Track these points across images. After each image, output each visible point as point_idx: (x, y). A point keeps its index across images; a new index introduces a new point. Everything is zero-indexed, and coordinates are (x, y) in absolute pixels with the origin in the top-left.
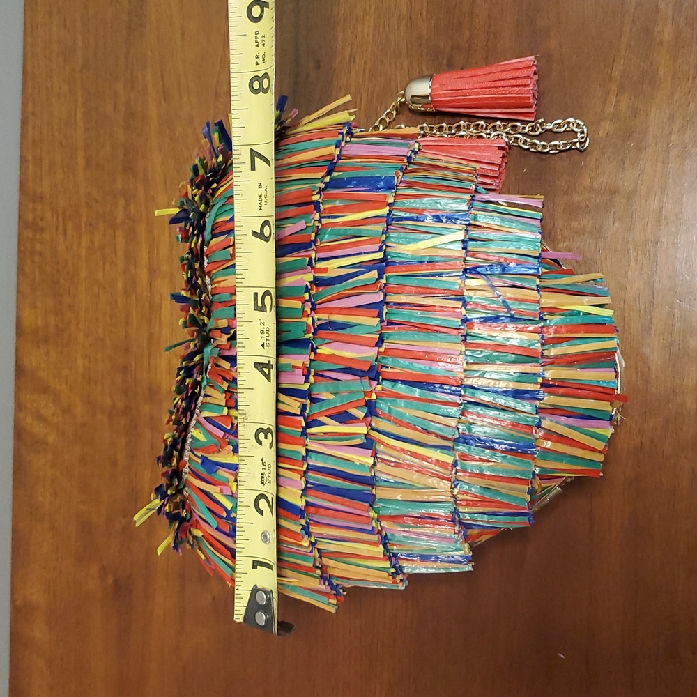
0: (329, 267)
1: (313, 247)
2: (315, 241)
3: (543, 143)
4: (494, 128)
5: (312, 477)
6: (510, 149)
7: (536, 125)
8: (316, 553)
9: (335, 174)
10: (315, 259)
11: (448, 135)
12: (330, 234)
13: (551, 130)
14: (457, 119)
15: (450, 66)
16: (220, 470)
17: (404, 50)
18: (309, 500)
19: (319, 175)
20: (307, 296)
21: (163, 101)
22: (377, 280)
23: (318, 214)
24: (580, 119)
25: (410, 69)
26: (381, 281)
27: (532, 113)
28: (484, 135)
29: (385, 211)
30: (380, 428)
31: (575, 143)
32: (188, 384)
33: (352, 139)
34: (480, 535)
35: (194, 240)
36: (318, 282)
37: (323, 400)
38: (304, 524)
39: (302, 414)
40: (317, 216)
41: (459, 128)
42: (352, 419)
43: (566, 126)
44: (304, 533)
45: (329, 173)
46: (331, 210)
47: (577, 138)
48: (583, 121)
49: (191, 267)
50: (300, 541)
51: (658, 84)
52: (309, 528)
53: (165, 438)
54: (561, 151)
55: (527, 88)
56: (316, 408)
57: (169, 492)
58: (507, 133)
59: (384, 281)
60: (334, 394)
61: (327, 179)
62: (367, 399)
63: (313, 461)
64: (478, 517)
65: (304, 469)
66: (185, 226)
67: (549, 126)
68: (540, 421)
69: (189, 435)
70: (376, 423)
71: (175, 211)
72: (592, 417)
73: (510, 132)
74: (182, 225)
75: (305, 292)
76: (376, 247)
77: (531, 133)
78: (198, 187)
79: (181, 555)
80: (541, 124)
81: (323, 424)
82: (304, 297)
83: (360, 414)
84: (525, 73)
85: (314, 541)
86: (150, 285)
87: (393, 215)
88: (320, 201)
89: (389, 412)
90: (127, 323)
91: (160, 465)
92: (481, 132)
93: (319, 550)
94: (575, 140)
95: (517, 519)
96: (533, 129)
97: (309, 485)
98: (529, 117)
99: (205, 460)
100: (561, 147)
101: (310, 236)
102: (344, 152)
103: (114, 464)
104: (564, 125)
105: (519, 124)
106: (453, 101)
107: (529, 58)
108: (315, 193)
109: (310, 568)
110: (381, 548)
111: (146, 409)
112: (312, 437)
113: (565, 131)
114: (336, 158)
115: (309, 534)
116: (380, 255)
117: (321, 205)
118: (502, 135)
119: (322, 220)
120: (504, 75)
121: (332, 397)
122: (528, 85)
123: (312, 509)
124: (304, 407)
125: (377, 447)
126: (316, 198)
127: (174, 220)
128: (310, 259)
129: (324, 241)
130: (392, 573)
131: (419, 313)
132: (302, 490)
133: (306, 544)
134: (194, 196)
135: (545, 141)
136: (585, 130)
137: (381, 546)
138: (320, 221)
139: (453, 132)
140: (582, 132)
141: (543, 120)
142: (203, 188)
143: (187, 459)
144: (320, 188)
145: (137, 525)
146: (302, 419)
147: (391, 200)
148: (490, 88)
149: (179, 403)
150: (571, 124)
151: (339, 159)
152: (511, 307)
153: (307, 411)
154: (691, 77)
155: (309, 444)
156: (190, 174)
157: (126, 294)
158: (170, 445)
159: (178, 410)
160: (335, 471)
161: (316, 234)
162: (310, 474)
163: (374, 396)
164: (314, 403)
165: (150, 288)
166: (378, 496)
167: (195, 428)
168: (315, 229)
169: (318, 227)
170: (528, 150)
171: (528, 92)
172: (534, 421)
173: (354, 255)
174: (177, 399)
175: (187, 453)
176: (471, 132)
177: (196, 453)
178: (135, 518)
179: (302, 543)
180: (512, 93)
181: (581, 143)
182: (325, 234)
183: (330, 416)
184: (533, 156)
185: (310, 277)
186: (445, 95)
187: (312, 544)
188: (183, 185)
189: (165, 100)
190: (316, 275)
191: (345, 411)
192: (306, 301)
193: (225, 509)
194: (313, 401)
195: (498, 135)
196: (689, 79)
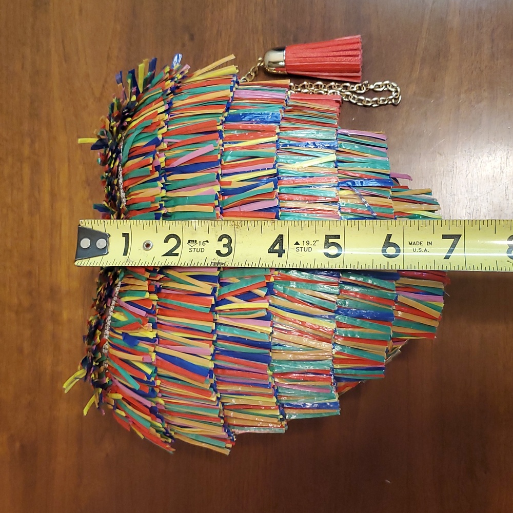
0: (232, 180)
1: (220, 165)
2: (220, 161)
3: (367, 99)
4: (331, 87)
5: (220, 345)
6: (342, 103)
7: (362, 86)
8: (220, 406)
9: (231, 111)
10: (221, 174)
11: (295, 92)
12: (232, 156)
13: (373, 90)
14: (302, 80)
15: (296, 41)
16: (140, 343)
17: (260, 28)
18: (217, 363)
19: (221, 111)
20: (216, 203)
21: (64, 63)
22: (274, 189)
23: (221, 140)
24: (394, 82)
25: (265, 42)
26: (276, 190)
27: (359, 77)
28: (323, 92)
29: (275, 138)
30: (276, 304)
31: (391, 100)
32: (110, 276)
33: (240, 87)
34: (345, 386)
35: (113, 162)
36: (224, 193)
37: (230, 283)
38: (213, 382)
39: (213, 294)
40: (221, 142)
41: (304, 87)
42: (255, 298)
43: (384, 87)
44: (213, 390)
45: (228, 109)
46: (230, 137)
47: (392, 95)
48: (396, 83)
49: (110, 184)
50: (209, 397)
51: (450, 58)
52: (216, 386)
53: (90, 320)
54: (381, 105)
55: (356, 58)
56: (225, 290)
57: (94, 363)
58: (340, 91)
59: (278, 191)
60: (239, 279)
61: (226, 114)
62: (267, 281)
63: (222, 331)
64: (348, 372)
65: (214, 339)
66: (105, 152)
67: (372, 87)
68: (397, 297)
69: (109, 318)
70: (273, 300)
71: (94, 140)
72: (432, 293)
73: (342, 91)
74: (102, 151)
75: (215, 200)
76: (271, 165)
77: (359, 92)
78: (116, 120)
79: (104, 414)
80: (366, 85)
81: (231, 302)
82: (214, 203)
83: (263, 293)
84: (356, 46)
85: (219, 396)
86: (52, 206)
87: (280, 142)
88: (223, 130)
89: (284, 291)
90: (32, 237)
91: (86, 342)
92: (321, 90)
93: (223, 404)
94: (391, 97)
95: (376, 372)
96: (360, 88)
97: (217, 352)
98: (356, 79)
99: (125, 336)
100: (381, 102)
101: (217, 156)
102: (235, 96)
103: (21, 351)
104: (383, 87)
105: (348, 84)
106: (302, 66)
107: (357, 36)
108: (219, 124)
109: (215, 418)
110: (274, 400)
111: (48, 306)
112: (222, 313)
113: (383, 91)
114: (231, 99)
115: (216, 391)
116: (274, 171)
117: (223, 133)
118: (337, 93)
119: (224, 145)
120: (340, 48)
121: (239, 281)
122: (358, 56)
123: (219, 371)
124: (214, 290)
125: (274, 319)
126: (220, 128)
127: (95, 147)
128: (218, 175)
129: (227, 160)
130: (281, 419)
131: (306, 215)
132: (211, 355)
133: (214, 399)
134: (112, 127)
135: (369, 98)
136: (399, 90)
137: (274, 398)
138: (223, 146)
139: (299, 89)
140: (396, 91)
141: (367, 82)
142: (120, 121)
143: (107, 337)
144: (222, 120)
145: (66, 392)
146: (212, 298)
147: (278, 131)
148: (329, 56)
149: (102, 291)
150: (388, 86)
151: (232, 100)
152: (374, 211)
153: (217, 293)
154: (474, 54)
155: (218, 318)
156: (108, 111)
157: (31, 214)
158: (95, 326)
159: (101, 298)
160: (240, 340)
161: (221, 156)
162: (219, 343)
163: (272, 280)
164: (223, 286)
165: (52, 209)
166: (274, 358)
167: (114, 312)
168: (220, 151)
169: (222, 150)
170: (356, 104)
171: (357, 61)
172: (393, 297)
173: (253, 171)
174: (100, 288)
175: (107, 332)
176: (313, 90)
177: (117, 331)
178: (64, 386)
179: (211, 399)
180: (346, 61)
181: (395, 99)
182: (227, 156)
183: (236, 296)
184: (359, 108)
185: (217, 188)
186: (295, 62)
187: (218, 398)
188: (102, 119)
189: (66, 61)
190: (222, 187)
191: (249, 291)
192: (216, 206)
193: (146, 374)
194: (222, 284)
195: (334, 93)
196: (472, 54)
